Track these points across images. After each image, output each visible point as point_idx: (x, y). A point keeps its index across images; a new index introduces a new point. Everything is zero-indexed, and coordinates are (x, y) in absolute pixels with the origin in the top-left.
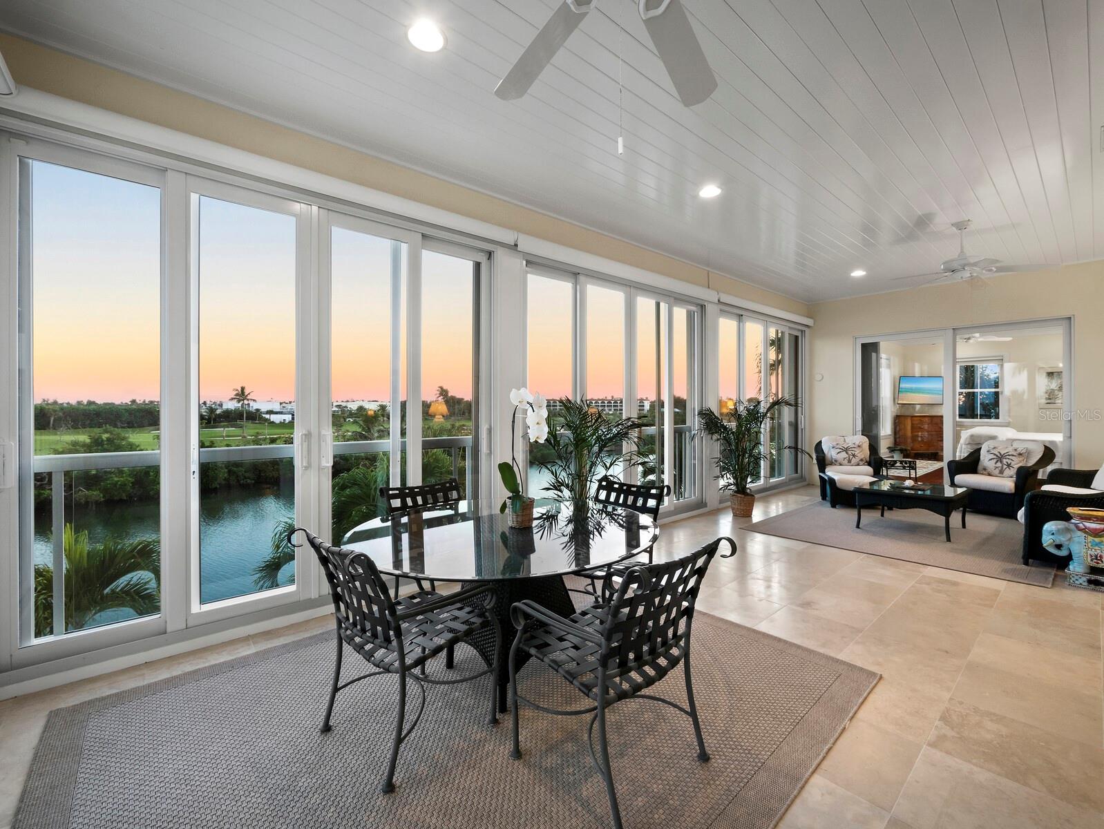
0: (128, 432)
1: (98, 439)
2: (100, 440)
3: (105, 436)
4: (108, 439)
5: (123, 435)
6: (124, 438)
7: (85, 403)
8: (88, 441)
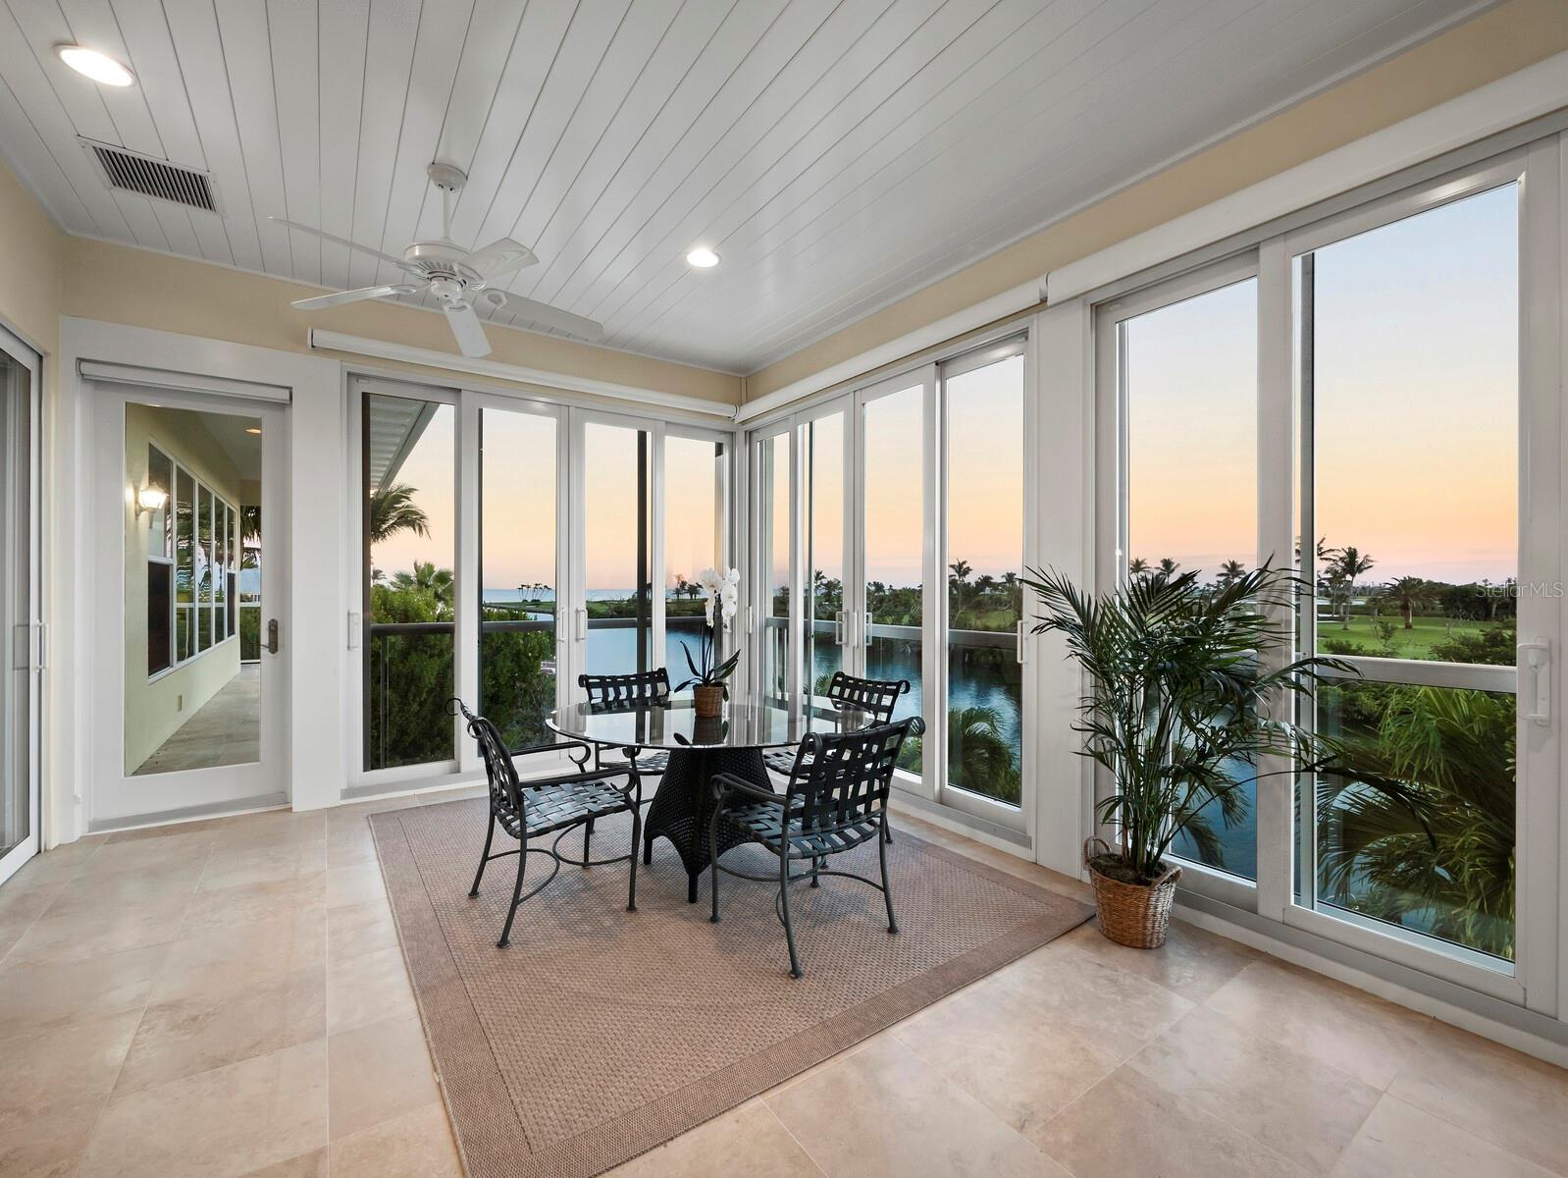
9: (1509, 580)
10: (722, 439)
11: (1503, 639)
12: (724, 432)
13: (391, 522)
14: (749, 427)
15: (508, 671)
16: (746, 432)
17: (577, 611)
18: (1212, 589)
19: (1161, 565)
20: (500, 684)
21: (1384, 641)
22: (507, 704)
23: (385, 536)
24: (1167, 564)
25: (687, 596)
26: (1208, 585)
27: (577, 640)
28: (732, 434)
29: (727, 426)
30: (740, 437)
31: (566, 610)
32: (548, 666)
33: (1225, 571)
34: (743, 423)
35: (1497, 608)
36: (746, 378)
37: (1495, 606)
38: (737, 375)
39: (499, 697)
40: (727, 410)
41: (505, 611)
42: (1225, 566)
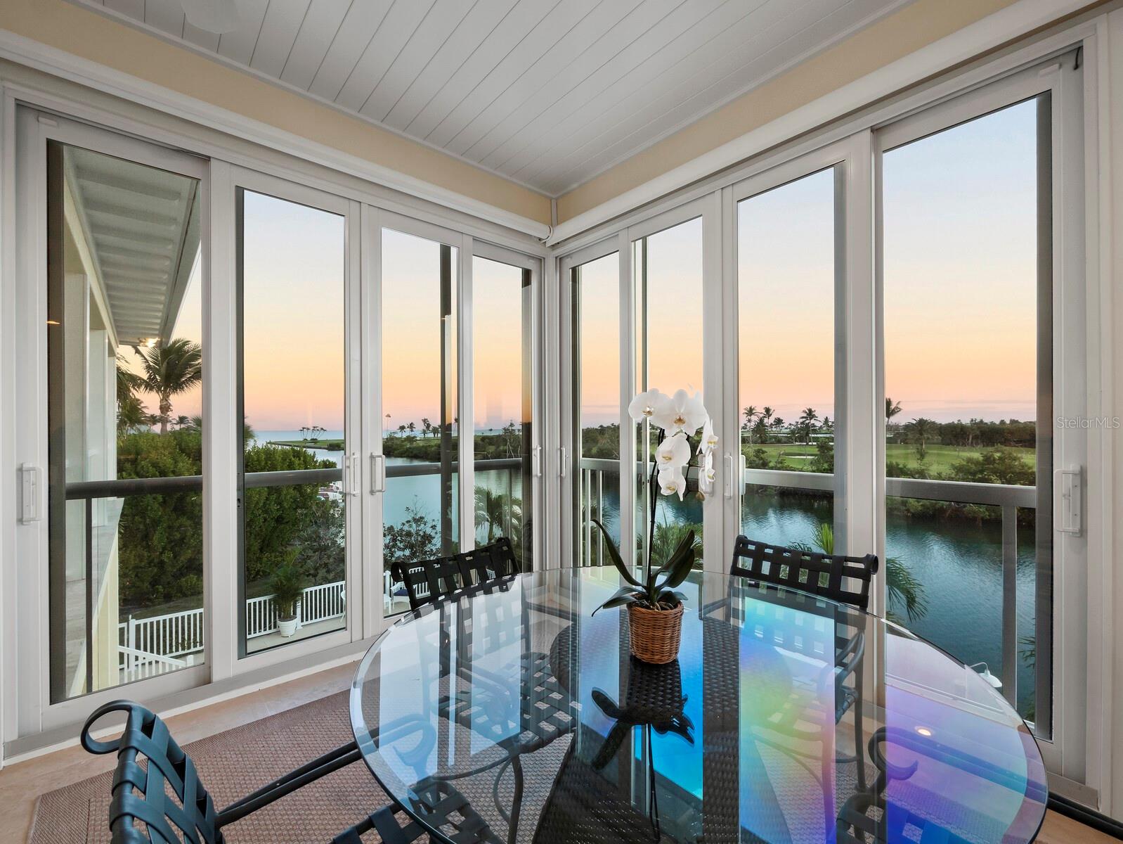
0: (1022, 452)
1: (990, 457)
2: (992, 459)
3: (997, 455)
4: (1000, 458)
5: (1015, 455)
6: (1015, 459)
7: (1008, 422)
8: (981, 459)
9: (972, 420)
10: (531, 265)
11: (994, 459)
12: (531, 257)
13: (189, 376)
14: (560, 251)
15: (291, 498)
16: (556, 258)
17: (372, 457)
18: (793, 427)
19: (764, 411)
20: (285, 509)
21: (919, 461)
22: (291, 523)
23: (183, 388)
24: (768, 410)
25: (431, 435)
26: (790, 424)
27: (372, 492)
28: (540, 260)
29: (536, 250)
30: (550, 264)
31: (357, 455)
32: (325, 490)
33: (805, 415)
34: (554, 247)
35: (972, 438)
36: (557, 199)
37: (971, 437)
38: (548, 194)
39: (283, 519)
40: (538, 230)
41: (287, 447)
42: (805, 412)
